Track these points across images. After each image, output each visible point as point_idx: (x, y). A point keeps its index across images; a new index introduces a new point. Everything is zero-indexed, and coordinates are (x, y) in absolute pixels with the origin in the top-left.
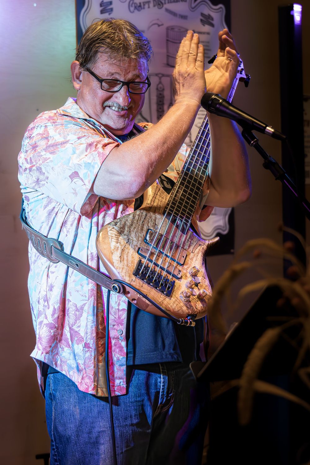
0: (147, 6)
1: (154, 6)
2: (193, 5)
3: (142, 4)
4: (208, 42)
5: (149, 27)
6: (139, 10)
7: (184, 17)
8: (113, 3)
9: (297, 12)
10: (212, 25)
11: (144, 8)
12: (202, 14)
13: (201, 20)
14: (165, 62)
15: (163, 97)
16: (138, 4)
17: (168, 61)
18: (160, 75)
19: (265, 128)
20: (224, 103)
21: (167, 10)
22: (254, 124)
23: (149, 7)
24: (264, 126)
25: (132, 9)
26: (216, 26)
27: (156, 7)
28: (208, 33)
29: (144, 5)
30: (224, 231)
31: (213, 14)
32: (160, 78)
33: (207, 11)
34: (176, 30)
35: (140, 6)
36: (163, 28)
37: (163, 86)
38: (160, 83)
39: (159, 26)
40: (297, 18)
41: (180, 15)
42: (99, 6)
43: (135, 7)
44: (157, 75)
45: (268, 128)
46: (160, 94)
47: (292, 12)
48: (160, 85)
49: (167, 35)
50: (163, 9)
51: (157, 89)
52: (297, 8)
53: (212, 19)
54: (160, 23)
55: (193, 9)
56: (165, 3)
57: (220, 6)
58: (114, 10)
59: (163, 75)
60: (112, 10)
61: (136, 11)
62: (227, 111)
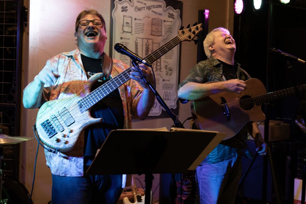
0: (143, 9)
1: (147, 9)
2: (165, 9)
3: (141, 8)
4: (171, 26)
5: (144, 18)
6: (139, 11)
7: (160, 14)
8: (128, 7)
9: (207, 13)
10: (174, 18)
11: (142, 10)
12: (169, 13)
13: (169, 16)
14: (151, 33)
15: (149, 48)
16: (139, 8)
17: (152, 32)
18: (148, 39)
19: (142, 60)
20: (125, 48)
21: (152, 11)
22: (138, 58)
23: (144, 10)
24: (142, 59)
25: (136, 10)
26: (175, 18)
27: (147, 10)
28: (171, 22)
29: (142, 9)
30: (174, 107)
31: (174, 13)
32: (148, 40)
33: (171, 12)
34: (156, 20)
35: (140, 9)
36: (150, 19)
37: (149, 43)
38: (148, 42)
39: (148, 18)
40: (207, 16)
41: (158, 13)
42: (121, 8)
43: (138, 10)
44: (146, 39)
45: (143, 60)
46: (147, 47)
47: (204, 13)
48: (147, 43)
49: (152, 22)
50: (151, 10)
51: (146, 45)
52: (207, 11)
53: (174, 16)
54: (149, 17)
55: (165, 11)
56: (152, 8)
57: (178, 10)
58: (128, 10)
59: (149, 39)
60: (127, 10)
61: (138, 11)
62: (126, 52)
